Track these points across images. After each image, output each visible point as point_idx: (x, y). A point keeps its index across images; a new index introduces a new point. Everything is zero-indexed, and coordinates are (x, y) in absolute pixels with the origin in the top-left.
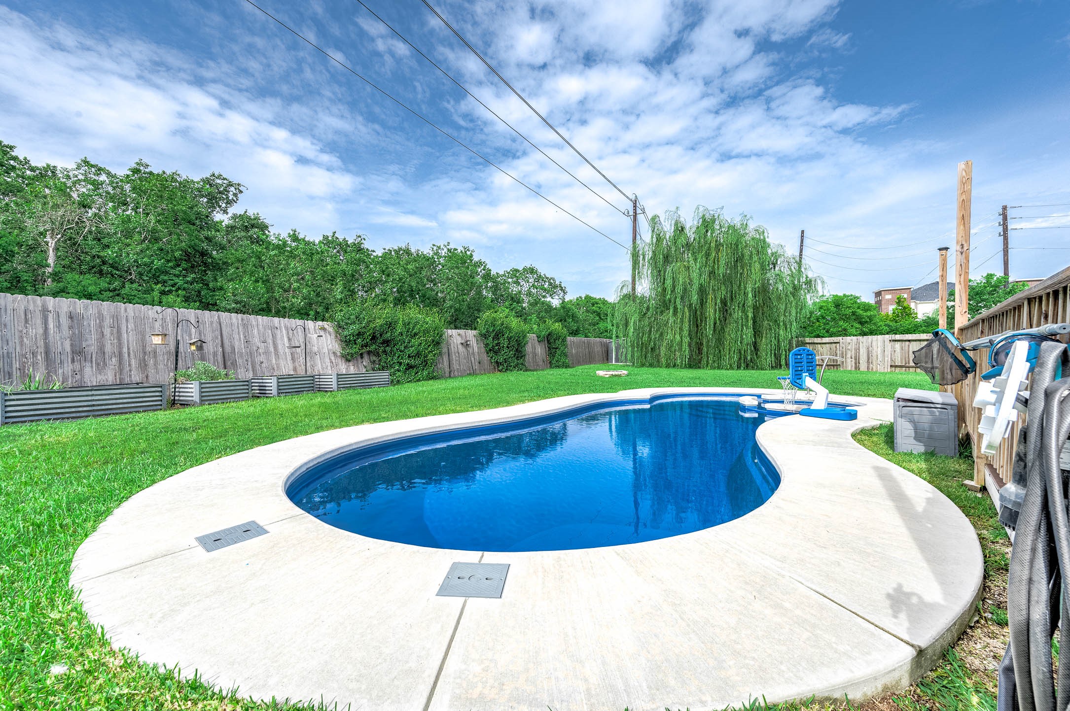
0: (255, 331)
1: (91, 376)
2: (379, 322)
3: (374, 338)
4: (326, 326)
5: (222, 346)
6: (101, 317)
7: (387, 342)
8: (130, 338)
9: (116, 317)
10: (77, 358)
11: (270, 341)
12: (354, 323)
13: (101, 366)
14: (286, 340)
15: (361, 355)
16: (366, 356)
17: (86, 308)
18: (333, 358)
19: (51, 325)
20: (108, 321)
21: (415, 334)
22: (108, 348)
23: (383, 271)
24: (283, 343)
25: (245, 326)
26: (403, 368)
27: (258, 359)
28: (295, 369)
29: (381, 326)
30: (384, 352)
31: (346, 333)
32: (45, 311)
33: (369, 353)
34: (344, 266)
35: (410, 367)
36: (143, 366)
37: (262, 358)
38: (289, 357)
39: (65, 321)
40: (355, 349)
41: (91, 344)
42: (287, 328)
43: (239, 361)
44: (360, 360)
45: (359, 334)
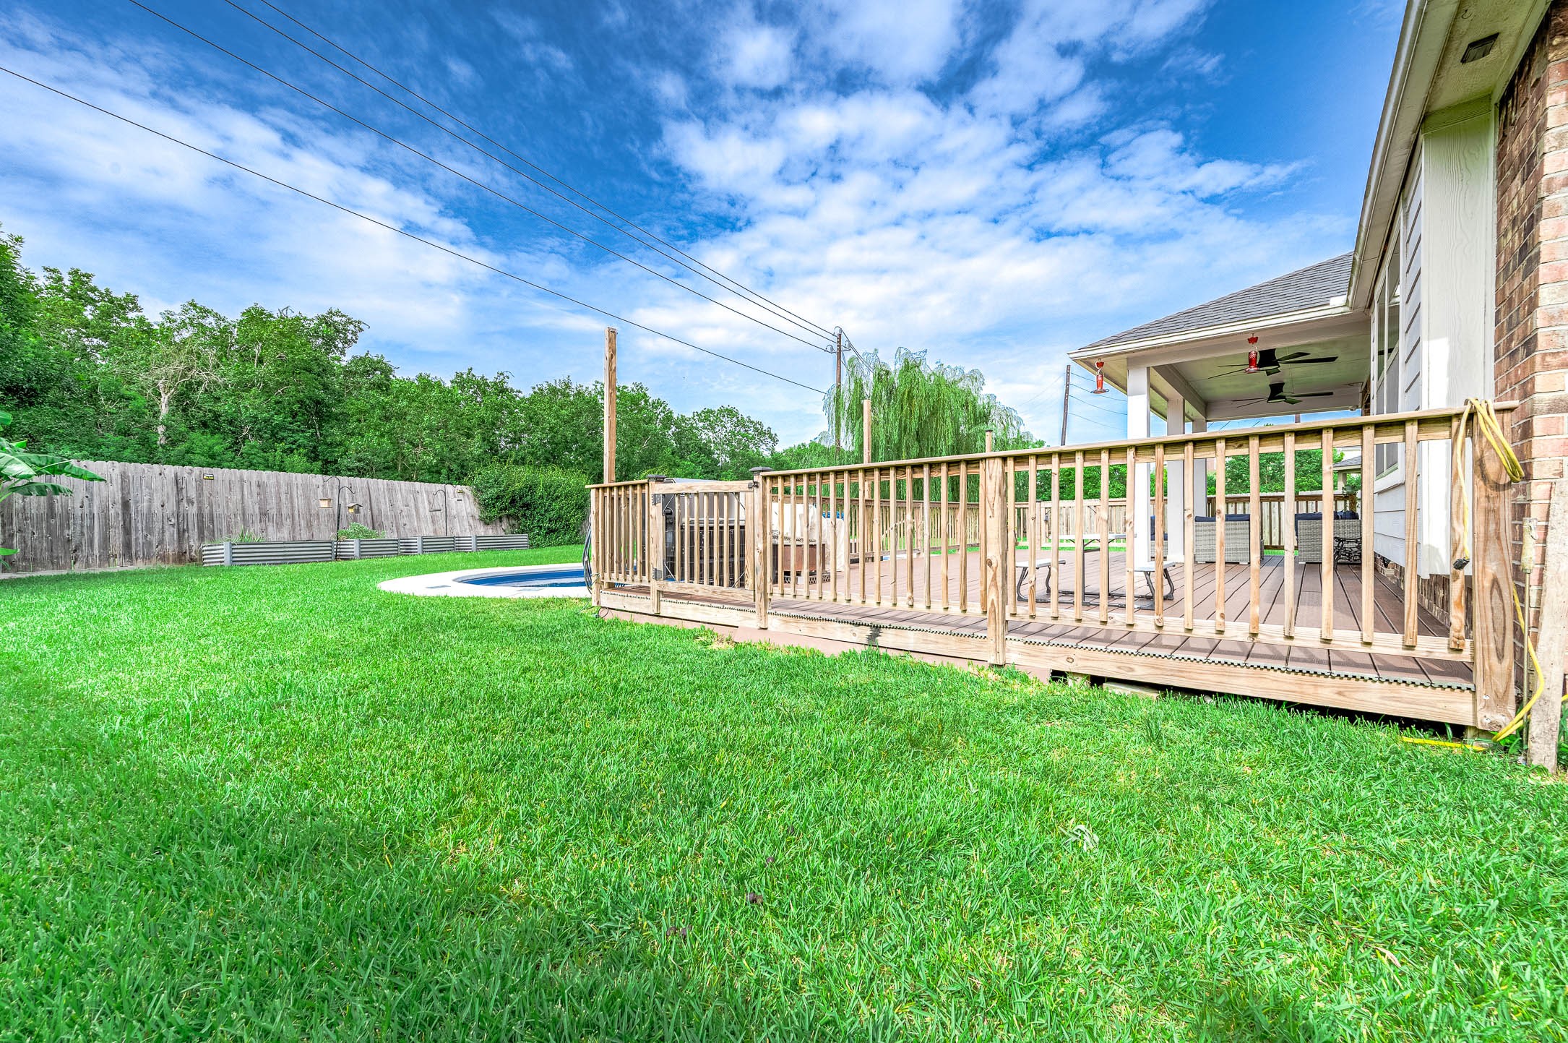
0: (399, 496)
1: (273, 535)
2: (518, 485)
3: (513, 501)
4: (464, 490)
5: (371, 509)
6: (278, 485)
7: (527, 506)
8: (299, 502)
9: (289, 485)
10: (263, 519)
11: (412, 504)
12: (493, 486)
13: (279, 526)
14: (426, 503)
15: (500, 518)
16: (505, 520)
17: (268, 477)
18: (471, 521)
19: (246, 493)
20: (283, 489)
21: (558, 497)
22: (284, 511)
23: (531, 418)
24: (425, 508)
25: (390, 490)
26: (543, 532)
27: (401, 522)
28: (435, 531)
29: (521, 489)
30: (524, 515)
31: (485, 496)
32: (242, 481)
33: (508, 516)
34: (482, 412)
35: (551, 531)
36: (309, 526)
37: (405, 520)
38: (430, 520)
39: (254, 488)
40: (494, 512)
41: (272, 507)
42: (427, 492)
43: (386, 523)
44: (499, 524)
45: (498, 498)
